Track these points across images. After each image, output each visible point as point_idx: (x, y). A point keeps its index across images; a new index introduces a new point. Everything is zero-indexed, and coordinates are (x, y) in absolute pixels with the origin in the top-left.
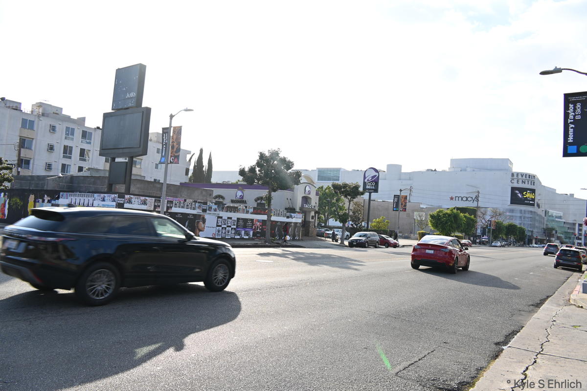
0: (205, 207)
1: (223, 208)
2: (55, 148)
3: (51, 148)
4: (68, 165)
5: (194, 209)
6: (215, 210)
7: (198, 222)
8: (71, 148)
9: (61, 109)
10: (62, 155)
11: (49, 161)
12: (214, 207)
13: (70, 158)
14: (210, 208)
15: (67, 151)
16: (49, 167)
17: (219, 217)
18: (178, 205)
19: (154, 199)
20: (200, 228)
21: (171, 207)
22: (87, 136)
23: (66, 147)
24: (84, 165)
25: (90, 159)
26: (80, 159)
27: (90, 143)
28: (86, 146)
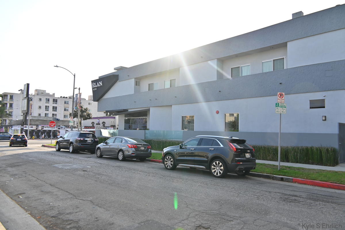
2: (42, 107)
3: (40, 107)
9: (45, 91)
10: (45, 109)
11: (40, 113)
13: (48, 110)
14: (62, 128)
15: (47, 108)
16: (40, 115)
17: (66, 131)
18: (46, 127)
20: (58, 134)
21: (43, 128)
22: (55, 101)
23: (46, 106)
24: (55, 113)
25: (57, 110)
26: (53, 111)
27: (57, 104)
28: (55, 105)
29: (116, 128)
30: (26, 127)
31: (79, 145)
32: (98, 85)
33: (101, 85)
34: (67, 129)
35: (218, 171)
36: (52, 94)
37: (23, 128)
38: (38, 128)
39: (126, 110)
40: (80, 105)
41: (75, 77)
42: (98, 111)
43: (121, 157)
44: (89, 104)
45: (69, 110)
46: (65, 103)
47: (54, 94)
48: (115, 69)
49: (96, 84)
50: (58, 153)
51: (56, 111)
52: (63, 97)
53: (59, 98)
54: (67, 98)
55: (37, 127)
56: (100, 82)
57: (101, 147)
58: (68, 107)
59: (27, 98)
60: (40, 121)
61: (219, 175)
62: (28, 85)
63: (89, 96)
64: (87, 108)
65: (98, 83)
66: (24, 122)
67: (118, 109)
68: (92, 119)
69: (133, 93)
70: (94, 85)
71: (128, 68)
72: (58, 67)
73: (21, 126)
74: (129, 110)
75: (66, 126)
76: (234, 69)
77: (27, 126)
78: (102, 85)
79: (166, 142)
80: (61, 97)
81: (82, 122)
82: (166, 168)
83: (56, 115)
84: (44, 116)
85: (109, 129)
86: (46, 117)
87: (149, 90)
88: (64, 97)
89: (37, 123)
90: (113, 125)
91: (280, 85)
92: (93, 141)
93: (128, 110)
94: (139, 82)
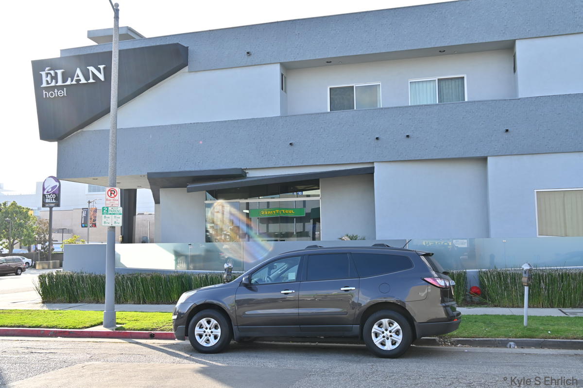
32: (81, 77)
33: (96, 79)
39: (242, 174)
48: (92, 35)
49: (68, 74)
56: (92, 68)
65: (78, 72)
70: (55, 78)
78: (101, 78)
93: (246, 173)
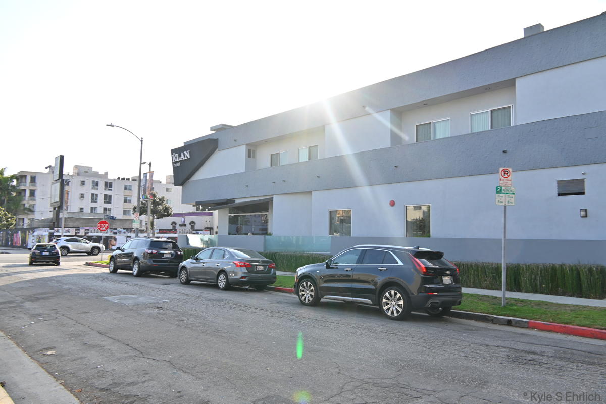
0: (115, 231)
1: (131, 231)
2: (85, 197)
3: (82, 197)
4: (95, 208)
5: (106, 233)
6: (124, 233)
7: (111, 241)
8: (97, 195)
9: (92, 168)
10: (90, 200)
11: (82, 206)
12: (123, 231)
13: (96, 202)
14: (120, 232)
15: (94, 198)
16: (82, 209)
17: (128, 237)
18: (93, 231)
19: (75, 229)
20: (112, 244)
21: (88, 233)
22: (109, 185)
23: (93, 195)
24: (107, 206)
25: (112, 201)
26: (104, 202)
27: (111, 190)
28: (108, 193)
29: (215, 232)
30: (58, 231)
31: (149, 262)
32: (183, 157)
33: (187, 157)
34: (129, 235)
35: (395, 308)
36: (103, 174)
37: (53, 233)
38: (79, 233)
40: (151, 192)
41: (142, 144)
42: (182, 203)
43: (222, 283)
44: (167, 190)
45: (132, 201)
46: (126, 189)
47: (106, 174)
48: (212, 129)
49: (180, 156)
50: (113, 276)
51: (110, 203)
52: (122, 179)
53: (115, 180)
54: (128, 179)
55: (77, 232)
56: (185, 152)
57: (188, 266)
58: (131, 196)
59: (60, 180)
60: (82, 221)
61: (396, 314)
62: (62, 158)
63: (167, 176)
64: (163, 198)
65: (182, 154)
66: (54, 223)
67: (216, 199)
68: (171, 216)
69: (244, 171)
70: (176, 157)
71: (234, 127)
72: (113, 126)
73: (50, 229)
74: (237, 201)
75: (127, 229)
76: (421, 127)
77: (60, 230)
78: (189, 157)
79: (301, 256)
80: (119, 178)
81: (155, 222)
82: (302, 303)
83: (110, 209)
84: (90, 212)
85: (201, 234)
86: (92, 214)
87: (271, 166)
88: (124, 179)
89: (77, 224)
90: (209, 226)
91: (504, 154)
92: (174, 255)
93: (234, 201)
94: (254, 151)
